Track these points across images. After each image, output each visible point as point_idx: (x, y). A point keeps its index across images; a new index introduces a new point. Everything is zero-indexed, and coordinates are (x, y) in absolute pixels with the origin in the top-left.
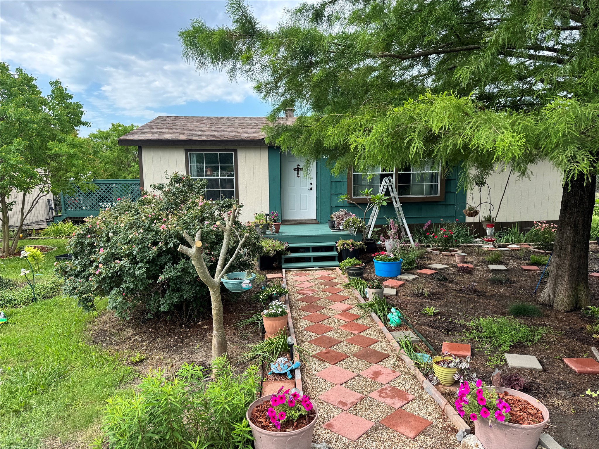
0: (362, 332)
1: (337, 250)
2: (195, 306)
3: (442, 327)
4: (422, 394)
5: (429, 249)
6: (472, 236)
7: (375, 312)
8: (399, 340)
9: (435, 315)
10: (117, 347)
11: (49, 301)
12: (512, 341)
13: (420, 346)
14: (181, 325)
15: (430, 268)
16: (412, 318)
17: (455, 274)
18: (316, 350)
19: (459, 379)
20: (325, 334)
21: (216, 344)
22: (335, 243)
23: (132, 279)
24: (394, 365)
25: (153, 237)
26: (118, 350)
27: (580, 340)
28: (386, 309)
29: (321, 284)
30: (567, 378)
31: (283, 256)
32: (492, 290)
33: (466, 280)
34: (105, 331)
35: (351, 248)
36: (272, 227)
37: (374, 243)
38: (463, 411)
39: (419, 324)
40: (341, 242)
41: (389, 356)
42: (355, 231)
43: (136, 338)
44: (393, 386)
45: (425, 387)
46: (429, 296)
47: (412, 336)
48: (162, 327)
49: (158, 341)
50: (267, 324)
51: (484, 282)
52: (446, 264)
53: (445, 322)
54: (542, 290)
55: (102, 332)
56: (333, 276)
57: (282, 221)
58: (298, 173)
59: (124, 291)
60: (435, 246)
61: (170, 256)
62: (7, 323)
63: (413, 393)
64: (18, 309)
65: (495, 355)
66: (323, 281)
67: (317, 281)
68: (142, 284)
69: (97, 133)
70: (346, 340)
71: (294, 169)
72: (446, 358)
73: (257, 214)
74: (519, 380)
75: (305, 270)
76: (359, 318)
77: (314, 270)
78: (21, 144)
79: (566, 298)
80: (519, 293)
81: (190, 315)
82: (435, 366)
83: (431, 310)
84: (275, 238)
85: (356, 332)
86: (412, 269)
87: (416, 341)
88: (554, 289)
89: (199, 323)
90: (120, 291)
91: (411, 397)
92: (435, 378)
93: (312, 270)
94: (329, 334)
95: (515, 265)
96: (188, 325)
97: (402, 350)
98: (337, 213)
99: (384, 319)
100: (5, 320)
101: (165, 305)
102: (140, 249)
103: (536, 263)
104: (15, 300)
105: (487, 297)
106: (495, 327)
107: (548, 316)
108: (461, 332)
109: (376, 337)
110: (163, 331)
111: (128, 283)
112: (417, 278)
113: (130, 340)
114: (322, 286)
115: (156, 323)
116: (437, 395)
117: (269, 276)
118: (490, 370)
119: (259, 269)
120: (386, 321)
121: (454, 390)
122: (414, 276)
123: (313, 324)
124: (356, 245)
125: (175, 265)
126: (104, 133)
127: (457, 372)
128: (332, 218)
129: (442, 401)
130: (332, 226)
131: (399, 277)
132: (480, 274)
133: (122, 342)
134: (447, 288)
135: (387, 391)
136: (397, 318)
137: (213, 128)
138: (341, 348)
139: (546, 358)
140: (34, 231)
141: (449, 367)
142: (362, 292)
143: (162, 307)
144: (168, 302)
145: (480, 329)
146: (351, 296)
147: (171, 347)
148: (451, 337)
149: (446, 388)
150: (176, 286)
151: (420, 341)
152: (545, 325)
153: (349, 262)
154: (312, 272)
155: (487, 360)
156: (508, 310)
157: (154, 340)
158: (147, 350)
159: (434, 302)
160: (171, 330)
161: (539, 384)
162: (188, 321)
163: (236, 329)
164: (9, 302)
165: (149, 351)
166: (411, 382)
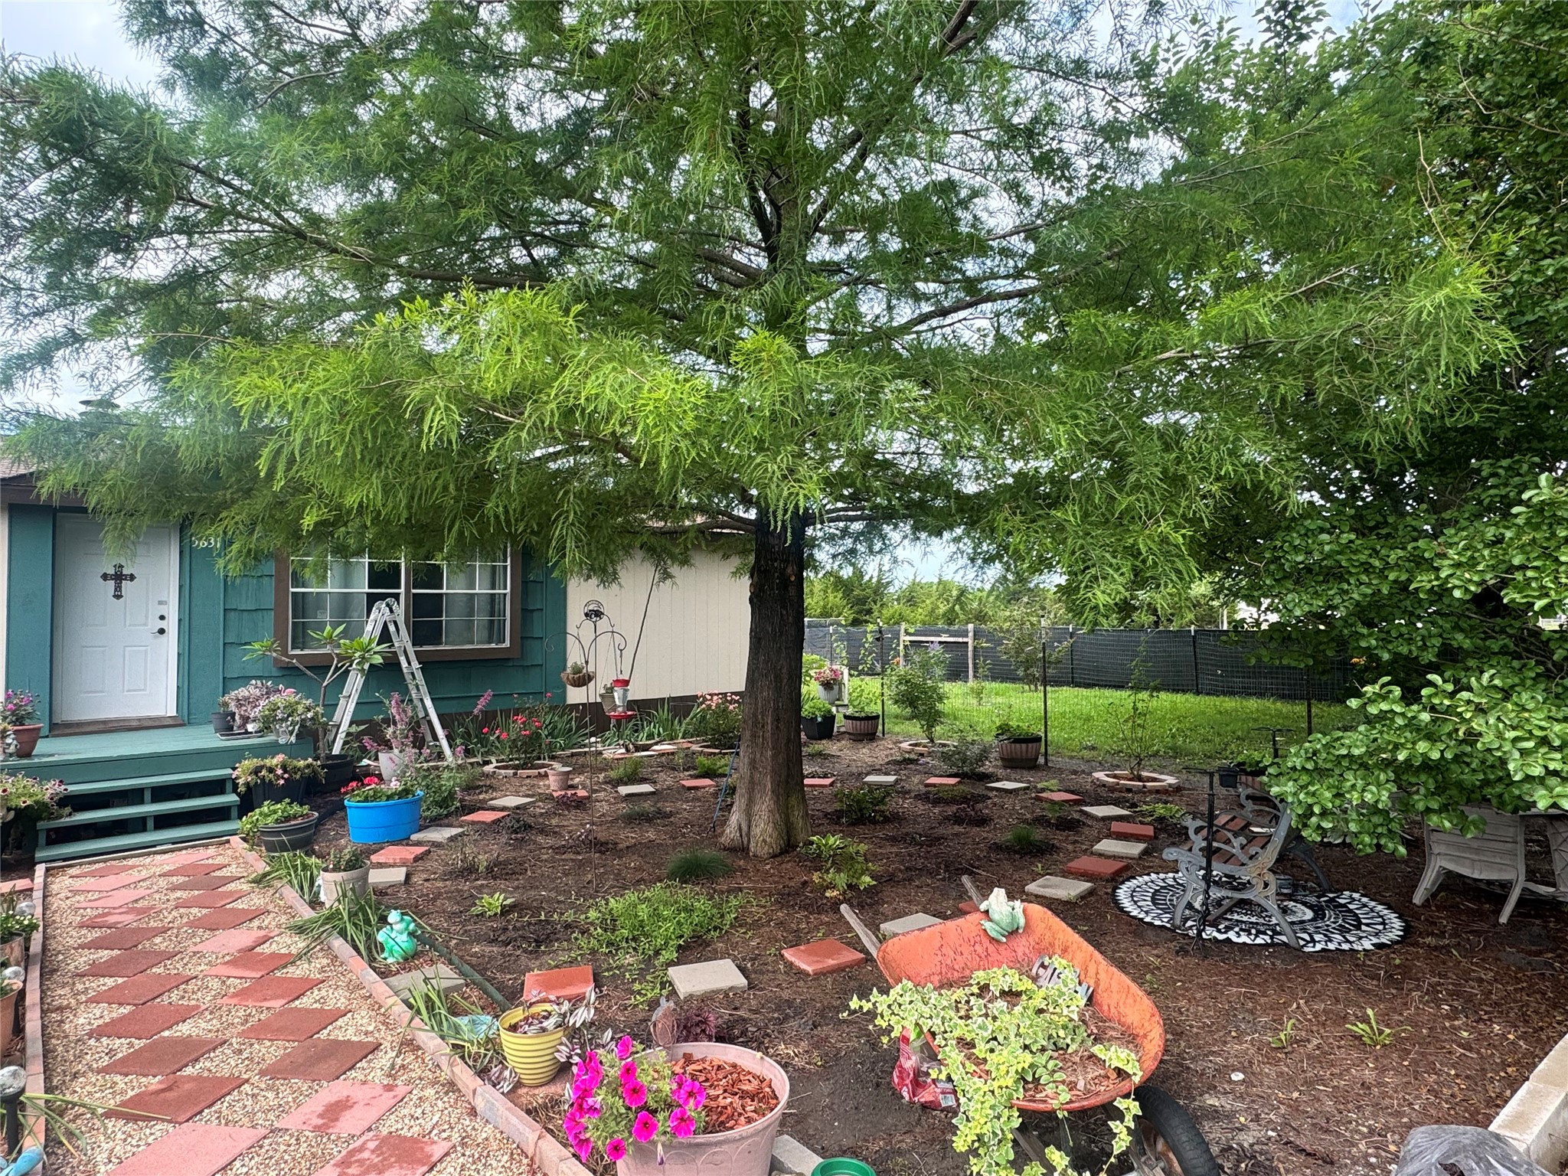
0: (297, 998)
1: (235, 786)
3: (524, 938)
4: (474, 1129)
5: (488, 768)
6: (582, 732)
7: (343, 933)
8: (406, 994)
9: (506, 911)
12: (682, 936)
13: (465, 999)
15: (493, 809)
16: (448, 931)
17: (547, 815)
18: (123, 1092)
19: (570, 1057)
20: (166, 1033)
22: (230, 771)
24: (393, 1067)
27: (805, 908)
28: (373, 919)
29: (174, 888)
30: (795, 993)
31: (42, 825)
32: (628, 836)
33: (574, 825)
35: (278, 777)
37: (351, 763)
38: (587, 1140)
39: (464, 943)
40: (249, 764)
41: (377, 1047)
42: (291, 733)
44: (385, 1132)
45: (480, 1104)
46: (489, 869)
47: (445, 975)
51: (612, 822)
52: (528, 796)
53: (529, 924)
54: (724, 822)
56: (219, 861)
57: (52, 726)
58: (118, 588)
60: (502, 761)
63: (444, 1135)
65: (648, 978)
66: (182, 879)
67: (163, 883)
70: (239, 1035)
71: (105, 577)
72: (534, 1010)
74: (705, 1022)
75: (125, 858)
76: (291, 960)
77: (155, 853)
79: (770, 830)
80: (683, 835)
82: (506, 1038)
83: (494, 901)
84: (14, 772)
85: (277, 1004)
86: (447, 816)
87: (456, 988)
88: (749, 814)
91: (437, 1151)
92: (507, 1073)
93: (149, 854)
94: (185, 1029)
95: (669, 782)
97: (417, 1020)
98: (242, 692)
99: (369, 949)
103: (709, 774)
105: (619, 853)
106: (643, 911)
107: (743, 870)
108: (568, 940)
109: (342, 1004)
112: (461, 835)
114: (179, 894)
116: (514, 1120)
118: (641, 1016)
120: (372, 951)
121: (560, 1091)
122: (455, 831)
123: (125, 1010)
124: (296, 769)
127: (564, 1039)
128: (226, 704)
129: (527, 1131)
130: (227, 729)
131: (414, 837)
132: (605, 807)
134: (532, 847)
135: (366, 1155)
136: (405, 937)
138: (220, 1064)
139: (752, 959)
141: (544, 1030)
142: (306, 889)
145: (610, 924)
146: (270, 907)
148: (546, 958)
149: (536, 1091)
151: (467, 986)
152: (740, 889)
153: (268, 814)
154: (148, 860)
155: (632, 992)
156: (665, 872)
159: (502, 884)
161: (744, 1020)
166: (440, 1103)
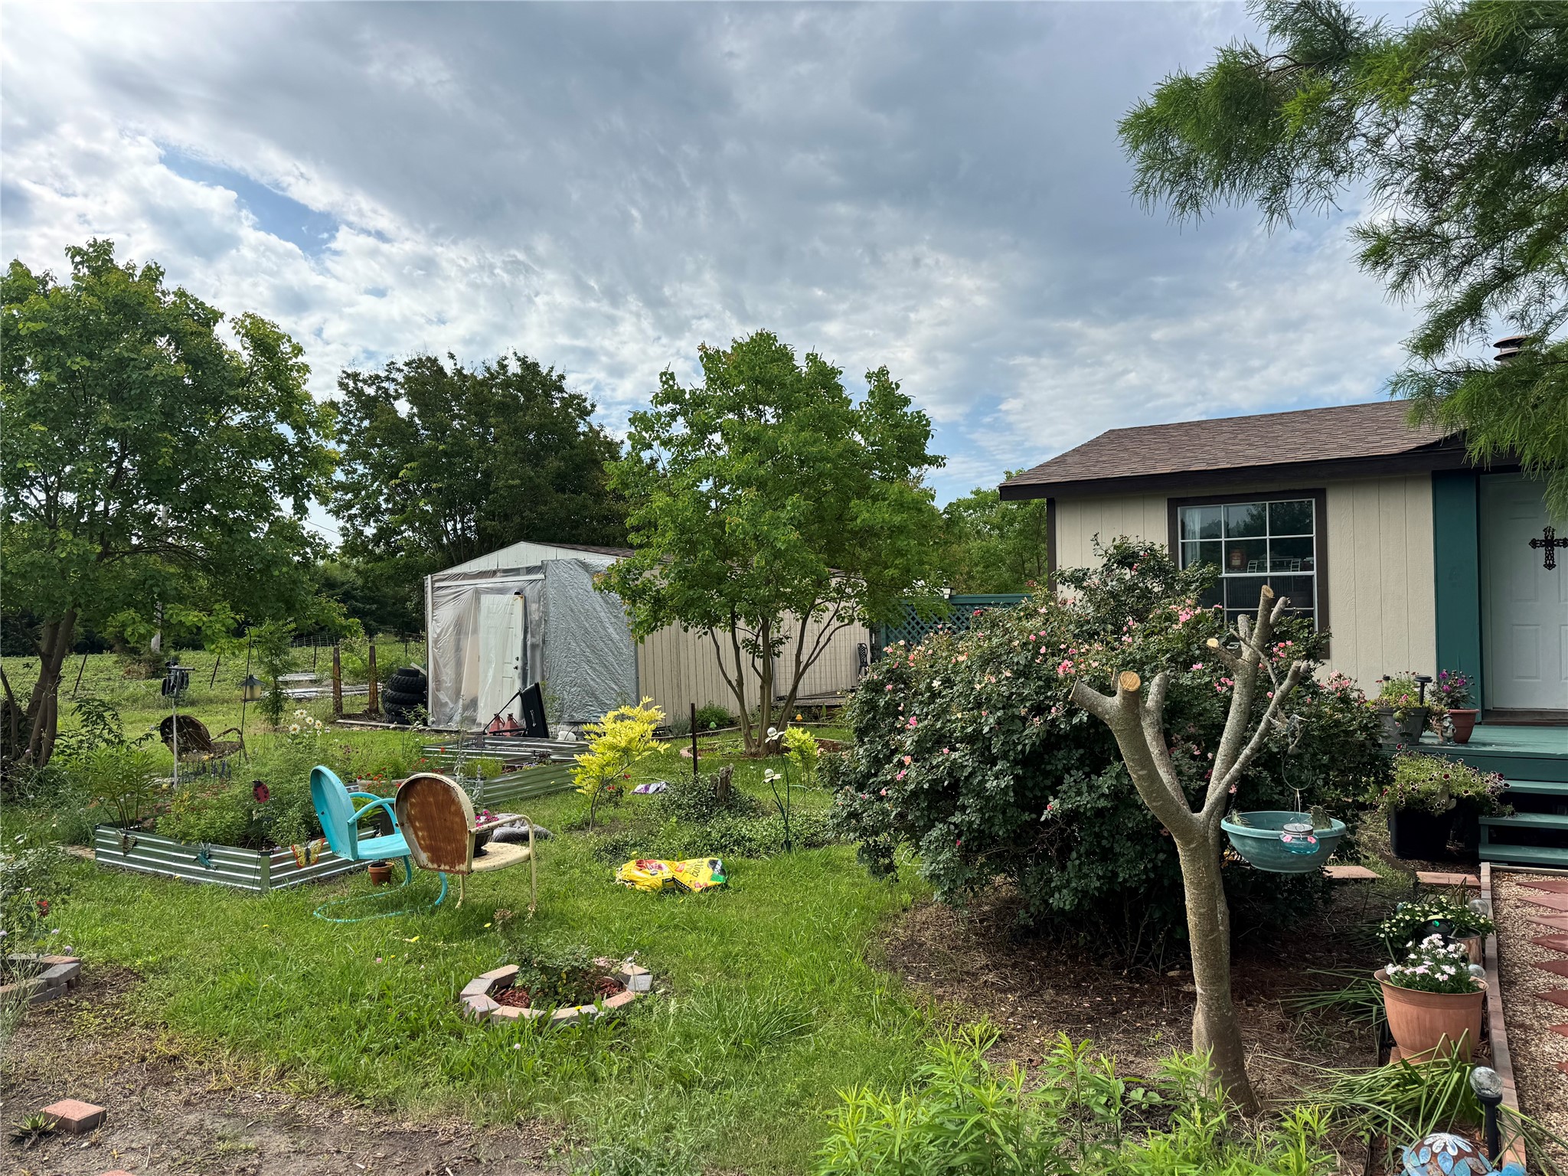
2: (1157, 915)
10: (940, 991)
11: (816, 852)
14: (1118, 967)
21: (1203, 1030)
23: (980, 803)
25: (1037, 694)
26: (941, 998)
31: (1483, 820)
34: (921, 945)
36: (1441, 720)
43: (991, 977)
48: (1065, 964)
49: (1047, 998)
50: (1398, 1012)
55: (912, 946)
57: (1486, 713)
58: (1550, 556)
59: (959, 836)
61: (1081, 751)
62: (725, 886)
64: (753, 861)
68: (1005, 821)
69: (973, 496)
71: (1534, 544)
73: (1387, 678)
78: (799, 507)
81: (1146, 945)
84: (1453, 757)
89: (1171, 974)
90: (949, 833)
96: (1138, 973)
100: (721, 880)
101: (1065, 891)
102: (999, 722)
104: (750, 840)
110: (1066, 975)
111: (968, 815)
113: (976, 980)
115: (1051, 949)
117: (1426, 877)
119: (1392, 854)
125: (1094, 777)
126: (986, 494)
133: (954, 979)
137: (1253, 439)
140: (824, 708)
143: (1057, 895)
144: (1074, 885)
147: (1079, 1021)
150: (1099, 843)
157: (1037, 992)
158: (1012, 1014)
160: (1088, 976)
162: (1138, 960)
163: (1292, 1013)
164: (737, 843)
165: (1017, 1019)
